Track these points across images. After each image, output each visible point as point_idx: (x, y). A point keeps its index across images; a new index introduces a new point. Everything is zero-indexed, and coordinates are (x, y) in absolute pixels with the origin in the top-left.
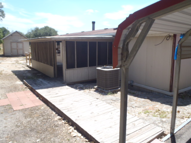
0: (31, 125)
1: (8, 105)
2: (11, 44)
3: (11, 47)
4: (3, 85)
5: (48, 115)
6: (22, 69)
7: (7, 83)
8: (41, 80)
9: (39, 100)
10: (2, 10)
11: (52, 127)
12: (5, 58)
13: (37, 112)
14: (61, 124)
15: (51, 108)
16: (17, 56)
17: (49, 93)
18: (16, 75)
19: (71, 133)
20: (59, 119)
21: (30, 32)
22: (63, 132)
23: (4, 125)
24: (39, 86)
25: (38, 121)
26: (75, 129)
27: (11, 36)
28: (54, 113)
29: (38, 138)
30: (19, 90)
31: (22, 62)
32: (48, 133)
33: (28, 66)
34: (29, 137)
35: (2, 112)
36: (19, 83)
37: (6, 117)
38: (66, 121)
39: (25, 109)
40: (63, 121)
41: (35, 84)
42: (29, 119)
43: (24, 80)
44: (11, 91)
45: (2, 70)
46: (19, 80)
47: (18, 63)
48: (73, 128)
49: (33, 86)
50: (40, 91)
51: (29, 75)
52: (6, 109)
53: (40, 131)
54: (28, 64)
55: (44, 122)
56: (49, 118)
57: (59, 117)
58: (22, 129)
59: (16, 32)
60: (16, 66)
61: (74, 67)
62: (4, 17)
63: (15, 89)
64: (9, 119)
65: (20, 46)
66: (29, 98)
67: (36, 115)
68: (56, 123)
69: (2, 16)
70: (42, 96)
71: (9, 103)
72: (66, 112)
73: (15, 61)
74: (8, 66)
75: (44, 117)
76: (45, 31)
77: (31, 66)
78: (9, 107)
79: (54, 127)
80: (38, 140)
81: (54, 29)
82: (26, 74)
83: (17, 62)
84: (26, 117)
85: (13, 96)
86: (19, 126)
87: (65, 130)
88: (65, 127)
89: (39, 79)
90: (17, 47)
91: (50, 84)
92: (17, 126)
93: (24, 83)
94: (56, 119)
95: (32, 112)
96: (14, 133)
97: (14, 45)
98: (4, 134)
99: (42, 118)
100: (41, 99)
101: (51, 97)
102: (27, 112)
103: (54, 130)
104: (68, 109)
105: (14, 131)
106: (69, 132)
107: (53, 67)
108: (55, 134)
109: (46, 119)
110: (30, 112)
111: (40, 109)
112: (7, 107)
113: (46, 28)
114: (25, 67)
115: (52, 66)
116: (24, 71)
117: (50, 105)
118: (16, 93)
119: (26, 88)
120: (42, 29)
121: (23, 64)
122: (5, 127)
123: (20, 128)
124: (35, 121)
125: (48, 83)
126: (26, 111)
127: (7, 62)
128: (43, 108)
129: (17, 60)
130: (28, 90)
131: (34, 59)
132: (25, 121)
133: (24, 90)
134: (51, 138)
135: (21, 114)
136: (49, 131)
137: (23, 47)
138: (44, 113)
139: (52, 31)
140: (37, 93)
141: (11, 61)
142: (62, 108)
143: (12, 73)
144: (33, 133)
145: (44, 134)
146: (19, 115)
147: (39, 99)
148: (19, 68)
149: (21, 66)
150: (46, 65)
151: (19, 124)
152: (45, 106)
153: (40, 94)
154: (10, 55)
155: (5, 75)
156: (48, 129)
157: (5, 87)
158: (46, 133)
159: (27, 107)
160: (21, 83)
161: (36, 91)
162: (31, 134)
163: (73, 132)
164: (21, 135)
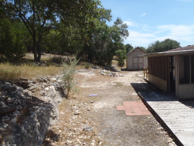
0: (137, 129)
1: (123, 110)
2: (133, 59)
3: (133, 61)
4: (122, 94)
5: (152, 124)
6: (139, 82)
7: (125, 93)
8: (153, 93)
9: (148, 111)
10: (127, 30)
11: (154, 134)
12: (127, 72)
13: (144, 120)
14: (162, 134)
15: (156, 119)
16: (138, 70)
17: (158, 106)
18: (133, 87)
19: (168, 143)
20: (162, 130)
21: (150, 47)
22: (162, 140)
23: (117, 125)
24: (150, 98)
25: (143, 127)
26: (173, 141)
27: (133, 52)
28: (159, 124)
29: (139, 139)
30: (133, 100)
31: (141, 75)
32: (149, 138)
33: (145, 80)
34: (133, 137)
35: (117, 115)
36: (135, 94)
37: (120, 119)
38: (167, 133)
39: (135, 115)
40: (165, 132)
41: (148, 96)
42: (135, 124)
43: (139, 92)
44: (127, 100)
45: (123, 82)
46: (135, 92)
47: (137, 77)
48: (172, 140)
49: (145, 98)
50: (149, 103)
51: (145, 88)
52: (120, 113)
53: (142, 135)
54: (145, 78)
55: (148, 129)
56: (153, 127)
57: (162, 128)
58: (129, 130)
59: (138, 48)
60: (135, 79)
61: (189, 83)
62: (128, 36)
63: (130, 99)
64: (121, 121)
65: (141, 60)
66: (140, 107)
67: (142, 122)
68: (158, 132)
69: (126, 35)
70: (151, 108)
71: (124, 110)
72: (169, 124)
73: (135, 74)
74: (128, 79)
75: (149, 125)
76: (166, 45)
77: (148, 80)
78: (123, 112)
79: (155, 135)
80: (139, 141)
81: (176, 41)
82: (142, 87)
83: (137, 75)
84: (134, 122)
85: (128, 104)
86: (128, 127)
87: (164, 139)
88: (164, 137)
89: (152, 92)
90: (138, 61)
91: (161, 98)
92: (126, 127)
93: (139, 95)
94: (158, 129)
95: (140, 120)
96: (123, 131)
97: (135, 60)
98: (116, 130)
99: (147, 126)
100: (150, 109)
101: (159, 109)
102: (136, 119)
103: (154, 137)
104: (171, 122)
105: (123, 130)
106: (167, 142)
107: (166, 82)
108: (154, 140)
109: (150, 127)
110: (138, 119)
111: (147, 118)
112: (121, 111)
113: (167, 41)
114: (142, 81)
115: (166, 80)
116: (141, 84)
117: (156, 116)
118: (131, 102)
119: (139, 99)
120: (163, 42)
121: (142, 78)
122: (118, 126)
123: (128, 129)
124: (140, 127)
125: (160, 96)
126: (135, 117)
127: (128, 75)
128: (149, 118)
129: (137, 74)
130: (141, 100)
131: (150, 73)
132: (132, 125)
133: (137, 101)
134: (150, 143)
135: (131, 119)
136: (150, 137)
137: (143, 61)
138: (150, 122)
139: (173, 44)
140: (147, 105)
141: (132, 75)
142: (166, 120)
143: (131, 85)
144: (136, 135)
145: (145, 137)
146: (129, 120)
147: (148, 109)
148: (137, 81)
149: (140, 79)
150: (160, 79)
151: (128, 126)
152: (152, 116)
153: (150, 105)
154: (132, 69)
155: (125, 86)
156: (149, 135)
157: (123, 97)
158: (147, 137)
159: (136, 114)
160: (136, 94)
161: (146, 102)
162: (135, 135)
163: (171, 143)
164: (128, 134)
